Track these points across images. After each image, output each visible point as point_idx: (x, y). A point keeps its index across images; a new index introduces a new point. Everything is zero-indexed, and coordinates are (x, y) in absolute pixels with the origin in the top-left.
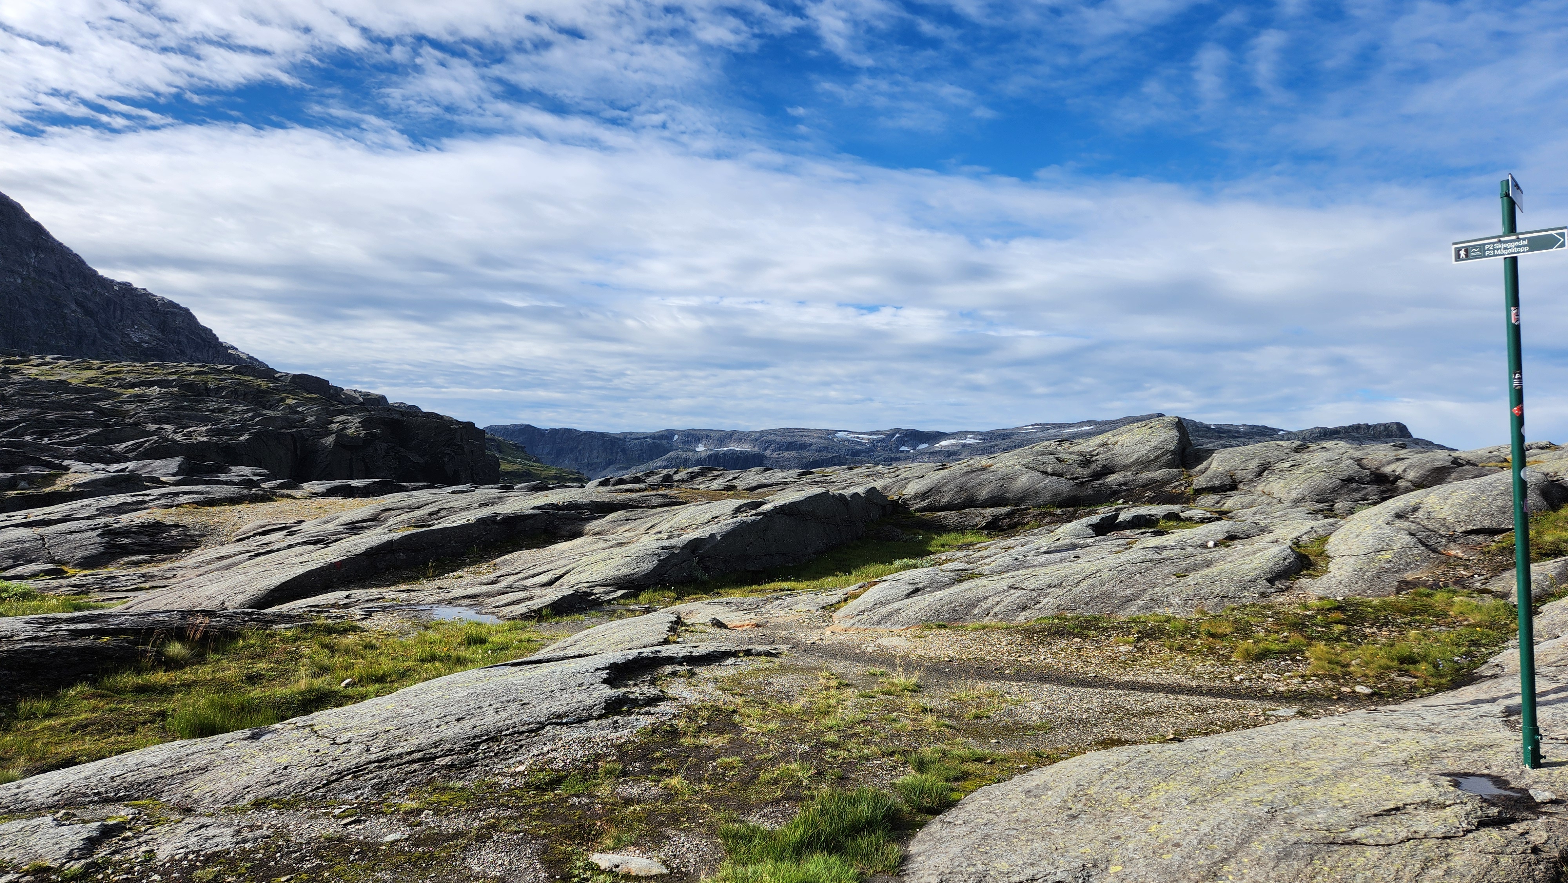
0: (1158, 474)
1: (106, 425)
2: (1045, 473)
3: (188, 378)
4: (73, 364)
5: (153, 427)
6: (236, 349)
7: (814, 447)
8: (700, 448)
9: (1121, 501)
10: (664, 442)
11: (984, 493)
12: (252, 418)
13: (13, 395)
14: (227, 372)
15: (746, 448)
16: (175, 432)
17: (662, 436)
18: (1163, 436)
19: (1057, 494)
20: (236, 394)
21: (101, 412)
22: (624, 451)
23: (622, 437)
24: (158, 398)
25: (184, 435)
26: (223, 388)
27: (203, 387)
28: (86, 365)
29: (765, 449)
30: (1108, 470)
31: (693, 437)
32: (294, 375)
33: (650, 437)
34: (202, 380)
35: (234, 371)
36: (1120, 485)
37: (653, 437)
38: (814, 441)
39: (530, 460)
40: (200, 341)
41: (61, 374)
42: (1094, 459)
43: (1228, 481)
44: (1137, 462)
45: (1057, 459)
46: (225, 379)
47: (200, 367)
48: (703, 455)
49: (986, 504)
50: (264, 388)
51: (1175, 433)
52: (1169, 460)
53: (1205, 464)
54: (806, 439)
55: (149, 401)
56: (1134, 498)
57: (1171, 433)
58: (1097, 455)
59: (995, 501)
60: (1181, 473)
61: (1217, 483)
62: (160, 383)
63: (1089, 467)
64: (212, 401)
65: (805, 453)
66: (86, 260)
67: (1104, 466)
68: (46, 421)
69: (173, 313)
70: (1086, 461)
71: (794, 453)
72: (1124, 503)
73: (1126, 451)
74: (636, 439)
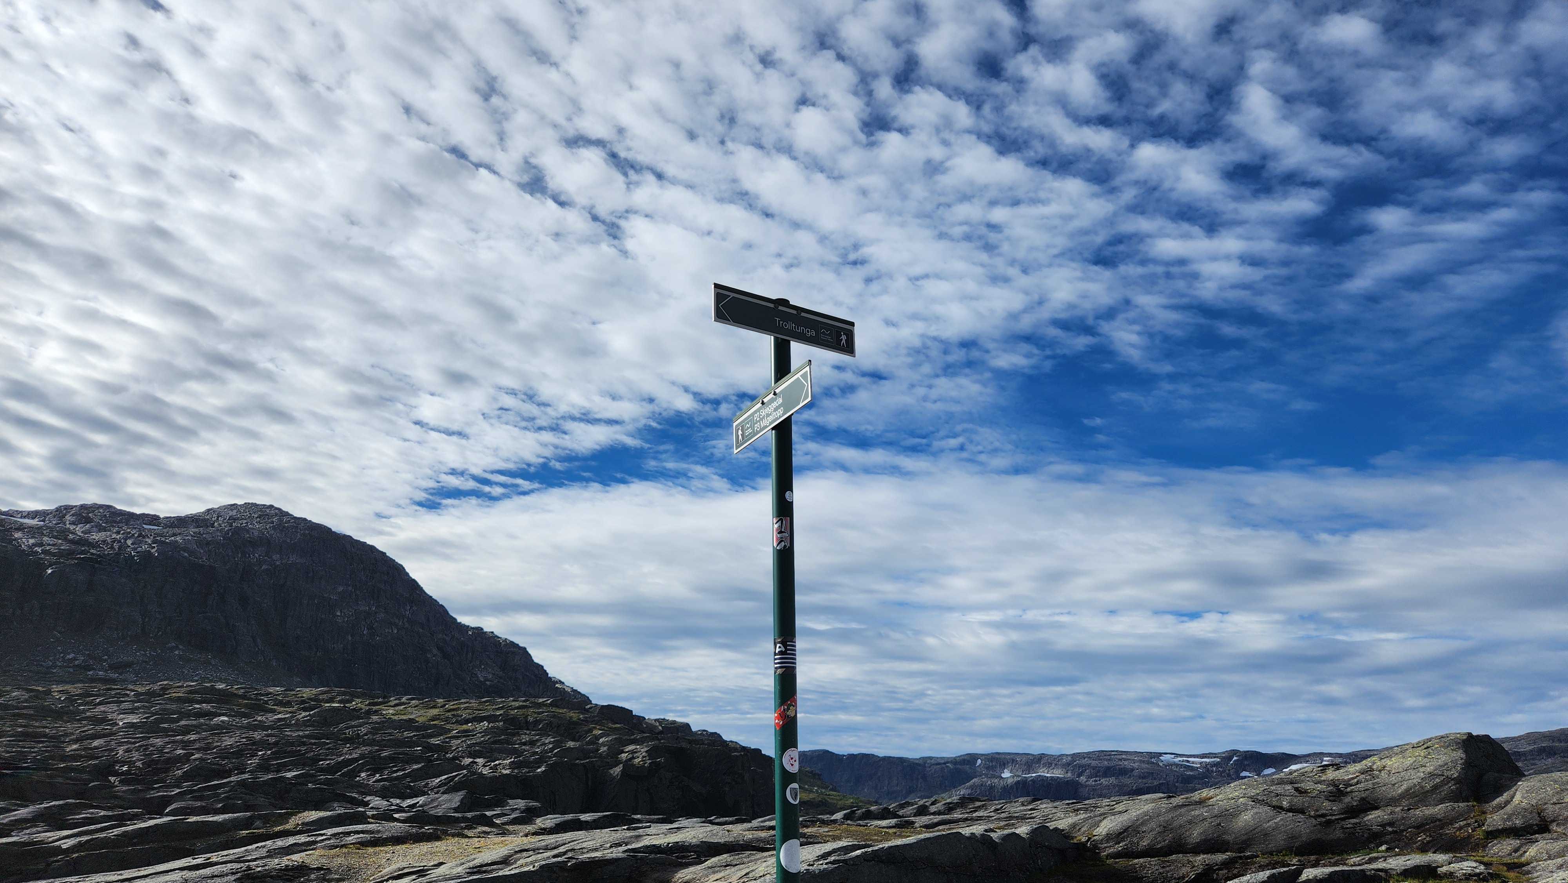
0: (1438, 810)
1: (429, 761)
2: (1279, 808)
3: (512, 712)
4: (422, 703)
5: (467, 761)
6: (563, 683)
7: (1136, 773)
8: (1006, 774)
9: (1383, 848)
10: (967, 767)
11: (1195, 835)
12: (552, 750)
13: (366, 734)
14: (545, 705)
15: (1057, 773)
16: (484, 766)
17: (964, 760)
18: (1443, 759)
19: (1292, 837)
20: (551, 726)
21: (429, 748)
22: (924, 777)
23: (921, 762)
24: (480, 733)
25: (491, 768)
26: (540, 721)
27: (523, 721)
28: (432, 704)
29: (1079, 775)
30: (1368, 805)
31: (997, 761)
32: (603, 706)
33: (951, 762)
34: (524, 714)
35: (551, 704)
36: (1383, 825)
37: (955, 761)
38: (1136, 765)
39: (826, 788)
40: (533, 677)
41: (412, 713)
42: (1348, 790)
43: (1536, 820)
44: (1407, 794)
45: (1297, 789)
46: (543, 712)
47: (524, 701)
48: (1010, 781)
49: (1196, 850)
50: (575, 719)
51: (1460, 754)
52: (1452, 792)
53: (1506, 796)
54: (1126, 763)
55: (473, 736)
56: (1402, 844)
57: (1454, 754)
58: (1357, 783)
59: (1210, 845)
60: (1471, 809)
61: (1518, 822)
62: (488, 719)
63: (1341, 801)
64: (526, 734)
65: (1126, 780)
66: (448, 610)
67: (1363, 799)
68: (381, 758)
69: (513, 653)
70: (1337, 792)
71: (1112, 780)
72: (1387, 850)
73: (1393, 779)
74: (937, 764)
